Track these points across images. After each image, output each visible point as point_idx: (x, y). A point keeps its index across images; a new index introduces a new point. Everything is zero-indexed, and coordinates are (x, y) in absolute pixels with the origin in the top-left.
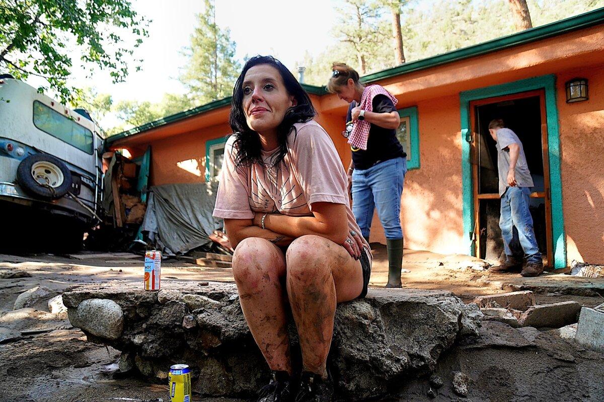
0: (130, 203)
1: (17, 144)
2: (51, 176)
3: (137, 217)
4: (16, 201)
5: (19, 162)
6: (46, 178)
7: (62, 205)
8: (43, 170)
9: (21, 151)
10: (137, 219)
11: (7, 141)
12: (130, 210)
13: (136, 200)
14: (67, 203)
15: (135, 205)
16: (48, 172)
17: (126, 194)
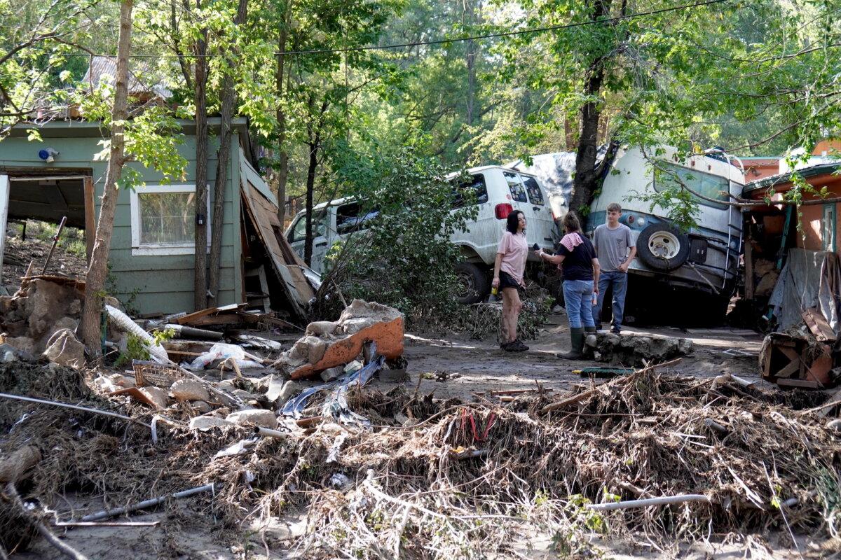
0: (761, 271)
1: (637, 214)
2: (669, 245)
3: (767, 288)
4: (637, 273)
5: (640, 232)
6: (665, 248)
7: (681, 276)
8: (661, 240)
9: (641, 221)
10: (767, 290)
11: (629, 213)
12: (760, 279)
13: (770, 266)
14: (686, 274)
15: (768, 273)
16: (666, 241)
17: (761, 259)
